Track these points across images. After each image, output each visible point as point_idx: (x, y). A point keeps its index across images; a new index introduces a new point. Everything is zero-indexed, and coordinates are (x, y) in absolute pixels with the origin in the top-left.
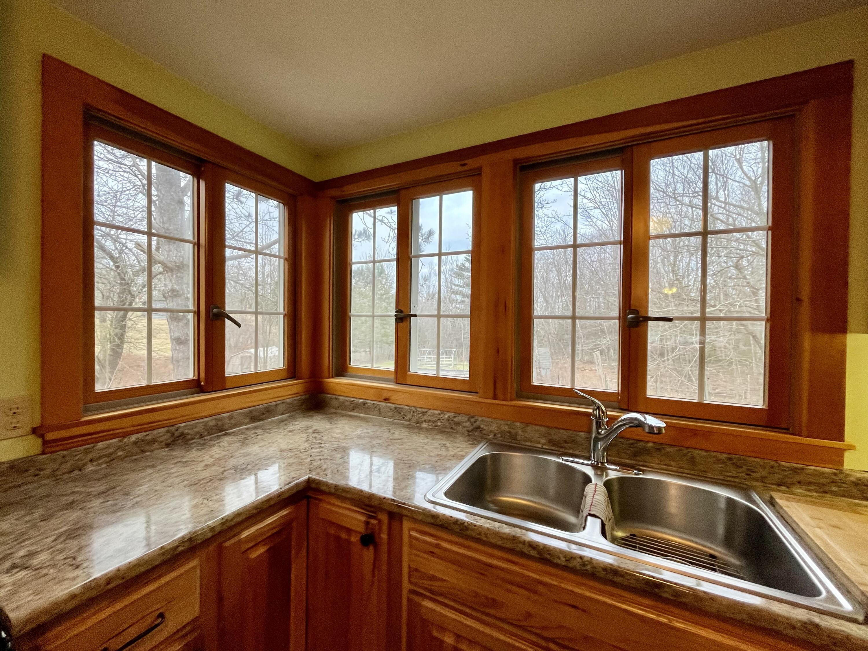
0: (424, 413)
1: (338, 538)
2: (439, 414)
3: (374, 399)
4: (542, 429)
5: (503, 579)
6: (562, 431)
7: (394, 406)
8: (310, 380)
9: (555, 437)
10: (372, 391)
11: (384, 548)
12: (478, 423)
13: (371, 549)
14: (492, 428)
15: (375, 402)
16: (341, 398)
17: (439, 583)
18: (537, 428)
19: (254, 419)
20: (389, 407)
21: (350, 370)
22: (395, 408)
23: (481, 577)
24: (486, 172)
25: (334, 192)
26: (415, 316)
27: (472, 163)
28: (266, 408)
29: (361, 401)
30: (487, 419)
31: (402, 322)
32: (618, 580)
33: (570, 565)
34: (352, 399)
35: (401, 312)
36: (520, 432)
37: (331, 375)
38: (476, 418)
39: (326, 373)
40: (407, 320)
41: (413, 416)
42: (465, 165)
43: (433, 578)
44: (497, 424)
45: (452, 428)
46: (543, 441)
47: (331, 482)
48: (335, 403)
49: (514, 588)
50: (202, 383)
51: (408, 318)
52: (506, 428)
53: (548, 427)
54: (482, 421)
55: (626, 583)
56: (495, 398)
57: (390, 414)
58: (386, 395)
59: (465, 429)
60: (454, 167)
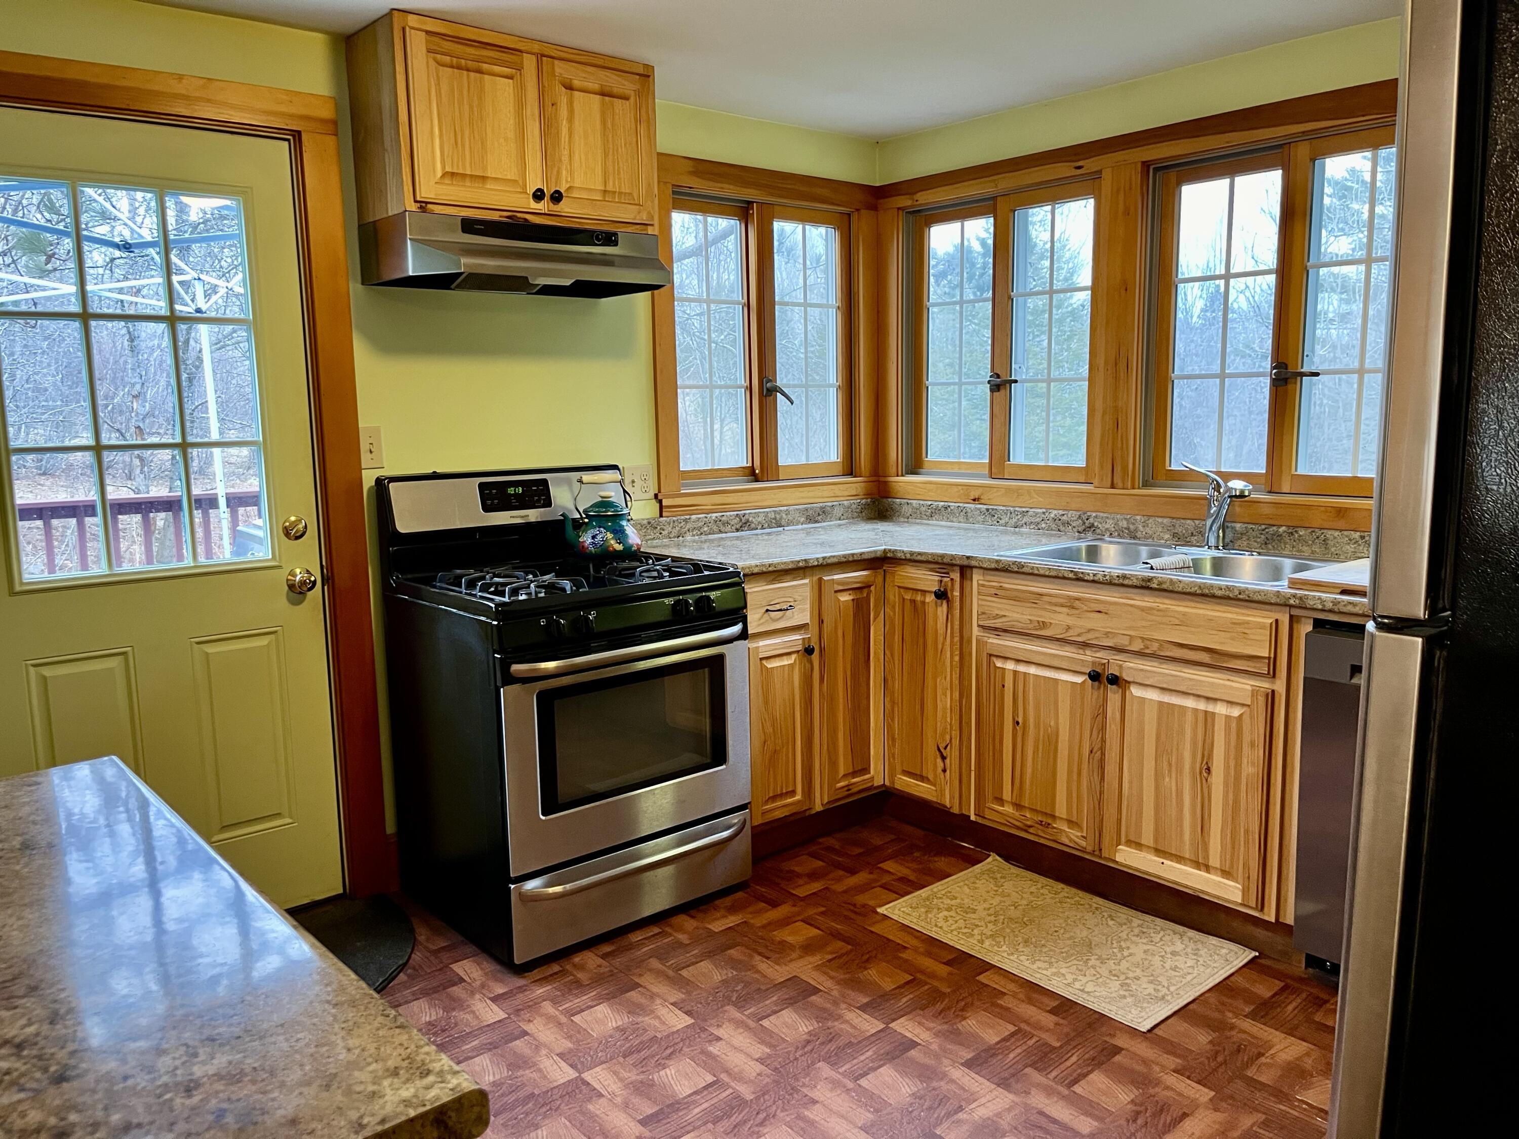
0: (1024, 514)
1: (913, 602)
2: (1044, 513)
3: (959, 500)
4: (1165, 521)
5: (1050, 603)
6: (1189, 521)
7: (985, 507)
8: (871, 479)
9: (1179, 530)
10: (955, 489)
11: (957, 604)
12: (1091, 520)
13: (945, 602)
14: (1107, 526)
15: (961, 505)
16: (914, 502)
17: (1004, 619)
18: (1160, 520)
19: (811, 520)
20: (979, 509)
21: (926, 465)
22: (988, 510)
23: (1034, 605)
24: (1107, 175)
25: (904, 201)
26: (1016, 381)
27: (1091, 165)
28: (821, 508)
29: (942, 504)
30: (1102, 514)
31: (999, 391)
32: (1126, 582)
33: (1096, 578)
34: (930, 503)
35: (998, 376)
36: (1141, 528)
37: (900, 473)
38: (1089, 514)
39: (893, 470)
40: (1005, 389)
41: (1010, 518)
42: (1080, 168)
43: (997, 616)
44: (1113, 519)
45: (1059, 530)
46: (1167, 536)
47: (905, 549)
48: (906, 510)
49: (1058, 609)
50: (757, 471)
51: (1008, 385)
52: (1124, 524)
53: (1173, 518)
54: (1096, 517)
55: (1130, 583)
56: (1113, 486)
57: (981, 518)
58: (974, 494)
59: (1075, 530)
60: (1064, 170)
